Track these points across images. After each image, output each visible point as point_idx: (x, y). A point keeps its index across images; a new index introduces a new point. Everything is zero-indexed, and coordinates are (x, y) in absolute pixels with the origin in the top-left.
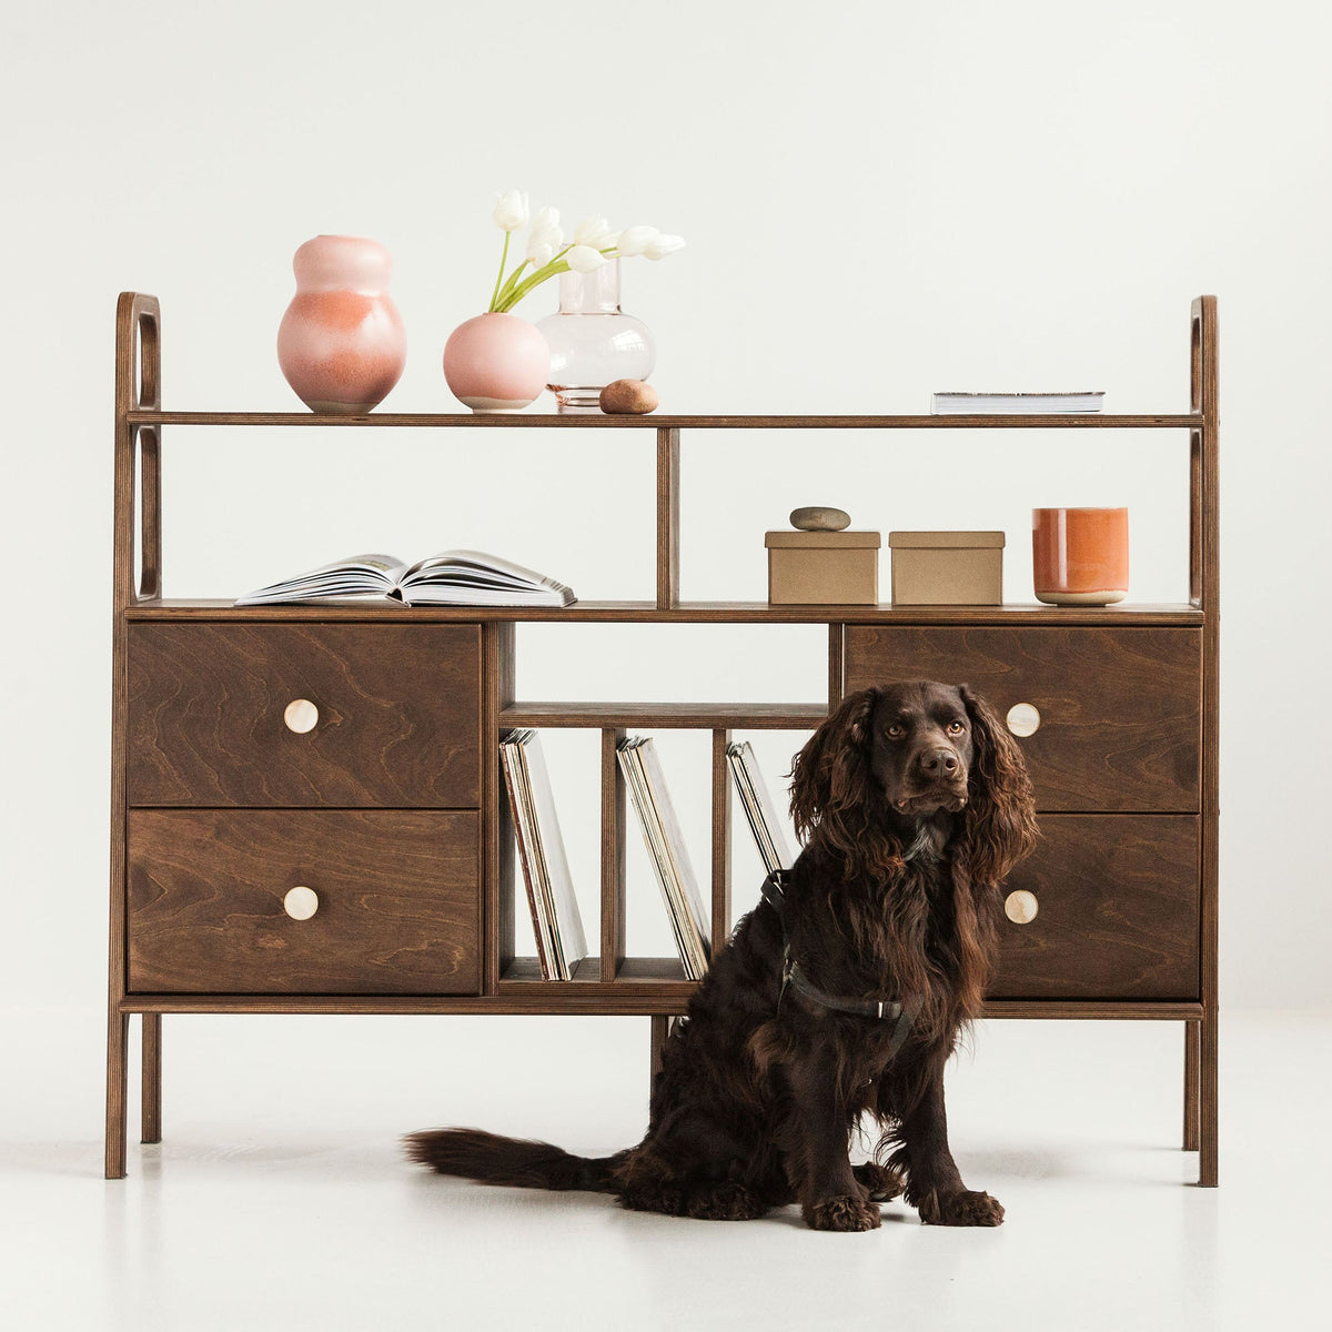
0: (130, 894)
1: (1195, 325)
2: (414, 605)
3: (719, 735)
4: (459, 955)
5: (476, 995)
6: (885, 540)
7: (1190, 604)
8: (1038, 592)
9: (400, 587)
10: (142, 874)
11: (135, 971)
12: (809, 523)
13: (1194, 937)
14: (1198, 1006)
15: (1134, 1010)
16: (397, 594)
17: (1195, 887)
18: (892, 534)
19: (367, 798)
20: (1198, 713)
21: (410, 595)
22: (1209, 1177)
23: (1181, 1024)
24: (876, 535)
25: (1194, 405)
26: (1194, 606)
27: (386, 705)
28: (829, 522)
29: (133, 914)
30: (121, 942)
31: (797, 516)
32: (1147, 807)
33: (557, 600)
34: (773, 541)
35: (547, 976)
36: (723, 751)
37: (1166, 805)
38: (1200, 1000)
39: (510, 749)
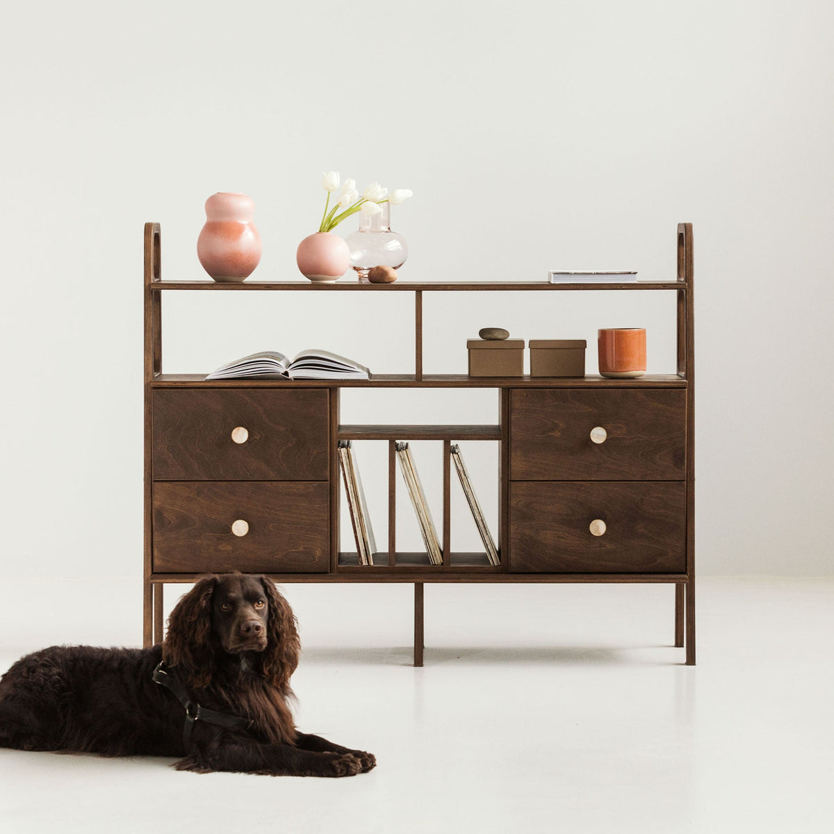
0: (154, 523)
1: (680, 237)
2: (295, 379)
3: (447, 444)
4: (318, 553)
5: (326, 573)
6: (527, 345)
7: (678, 375)
8: (600, 372)
9: (288, 370)
10: (160, 513)
11: (157, 562)
12: (489, 336)
13: (683, 542)
14: (686, 576)
15: (654, 578)
16: (286, 373)
17: (683, 517)
18: (531, 342)
19: (272, 475)
20: (685, 431)
21: (293, 374)
22: (691, 660)
23: (674, 585)
24: (522, 342)
25: (679, 275)
26: (681, 377)
27: (282, 429)
28: (500, 336)
29: (155, 534)
30: (150, 548)
31: (483, 332)
32: (659, 478)
33: (364, 376)
34: (471, 344)
35: (362, 563)
36: (449, 451)
37: (668, 477)
38: (685, 573)
39: (343, 451)
